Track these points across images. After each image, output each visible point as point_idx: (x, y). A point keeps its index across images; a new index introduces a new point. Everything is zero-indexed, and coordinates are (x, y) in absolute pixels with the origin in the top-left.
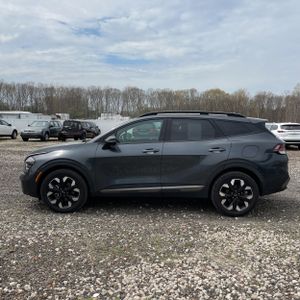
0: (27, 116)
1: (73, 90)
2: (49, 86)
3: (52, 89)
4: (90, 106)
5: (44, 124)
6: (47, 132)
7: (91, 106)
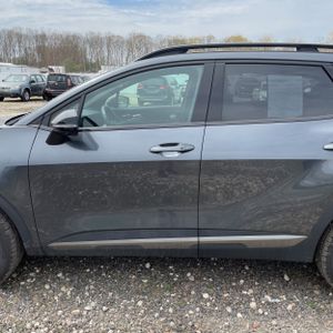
0: (8, 68)
1: (68, 37)
2: (40, 33)
3: (43, 37)
4: (89, 57)
5: (24, 78)
6: (27, 90)
7: (91, 57)
